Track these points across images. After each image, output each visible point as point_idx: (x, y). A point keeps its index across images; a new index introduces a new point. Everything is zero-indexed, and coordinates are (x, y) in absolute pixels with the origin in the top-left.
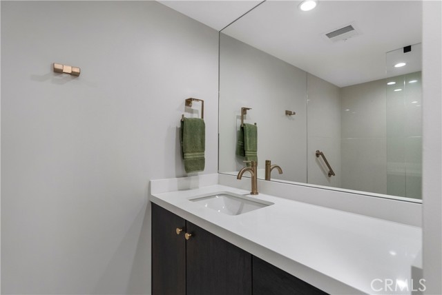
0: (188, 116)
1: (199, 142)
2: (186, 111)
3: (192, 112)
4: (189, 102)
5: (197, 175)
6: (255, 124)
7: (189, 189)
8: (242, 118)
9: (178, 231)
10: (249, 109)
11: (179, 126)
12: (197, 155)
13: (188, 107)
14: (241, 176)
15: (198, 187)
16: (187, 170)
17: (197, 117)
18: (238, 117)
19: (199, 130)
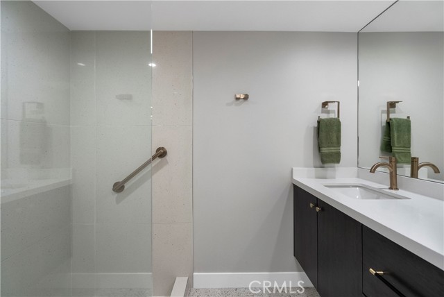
0: (324, 116)
1: (335, 138)
2: (322, 112)
3: (328, 112)
4: (325, 104)
5: (334, 167)
6: (408, 117)
7: (326, 178)
8: (388, 113)
9: (312, 205)
10: (398, 102)
11: (316, 125)
12: (333, 150)
13: (324, 109)
14: (375, 170)
15: (335, 178)
16: (323, 161)
17: (333, 117)
18: (383, 112)
19: (335, 128)
